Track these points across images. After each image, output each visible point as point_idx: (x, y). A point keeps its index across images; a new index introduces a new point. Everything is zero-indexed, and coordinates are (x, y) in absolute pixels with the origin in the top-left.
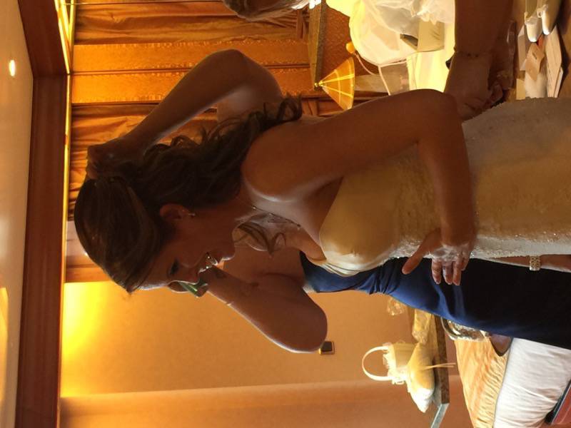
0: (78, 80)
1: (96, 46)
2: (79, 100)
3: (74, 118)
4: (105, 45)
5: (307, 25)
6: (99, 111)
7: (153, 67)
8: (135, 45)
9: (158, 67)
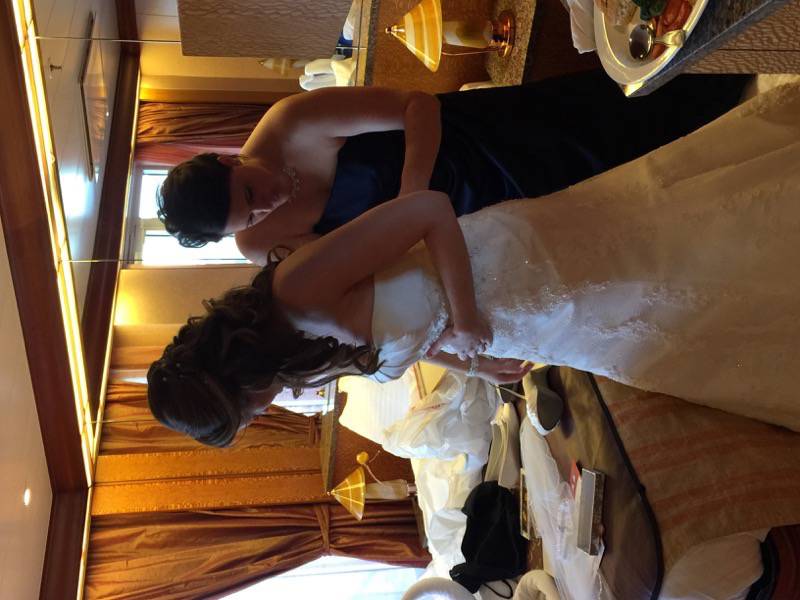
0: (100, 490)
1: (120, 456)
2: (100, 511)
3: (93, 529)
4: (128, 455)
5: (319, 431)
6: (120, 522)
7: (174, 476)
8: (157, 454)
9: (179, 475)
